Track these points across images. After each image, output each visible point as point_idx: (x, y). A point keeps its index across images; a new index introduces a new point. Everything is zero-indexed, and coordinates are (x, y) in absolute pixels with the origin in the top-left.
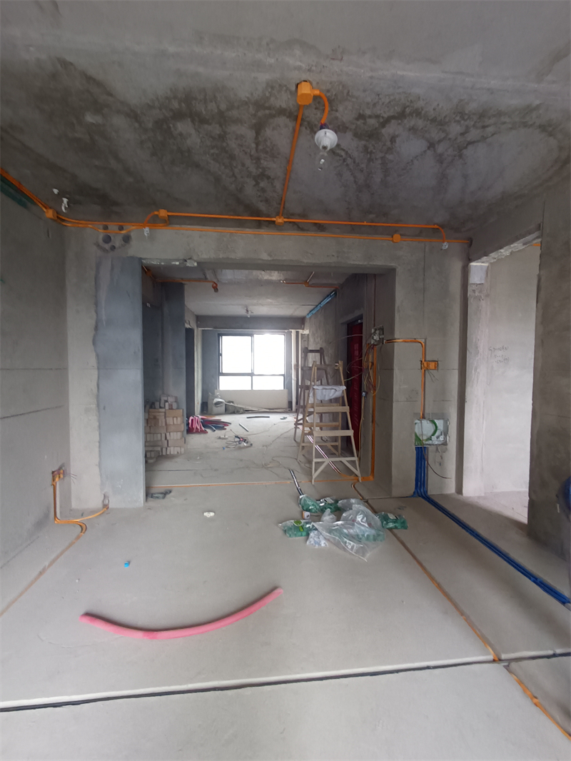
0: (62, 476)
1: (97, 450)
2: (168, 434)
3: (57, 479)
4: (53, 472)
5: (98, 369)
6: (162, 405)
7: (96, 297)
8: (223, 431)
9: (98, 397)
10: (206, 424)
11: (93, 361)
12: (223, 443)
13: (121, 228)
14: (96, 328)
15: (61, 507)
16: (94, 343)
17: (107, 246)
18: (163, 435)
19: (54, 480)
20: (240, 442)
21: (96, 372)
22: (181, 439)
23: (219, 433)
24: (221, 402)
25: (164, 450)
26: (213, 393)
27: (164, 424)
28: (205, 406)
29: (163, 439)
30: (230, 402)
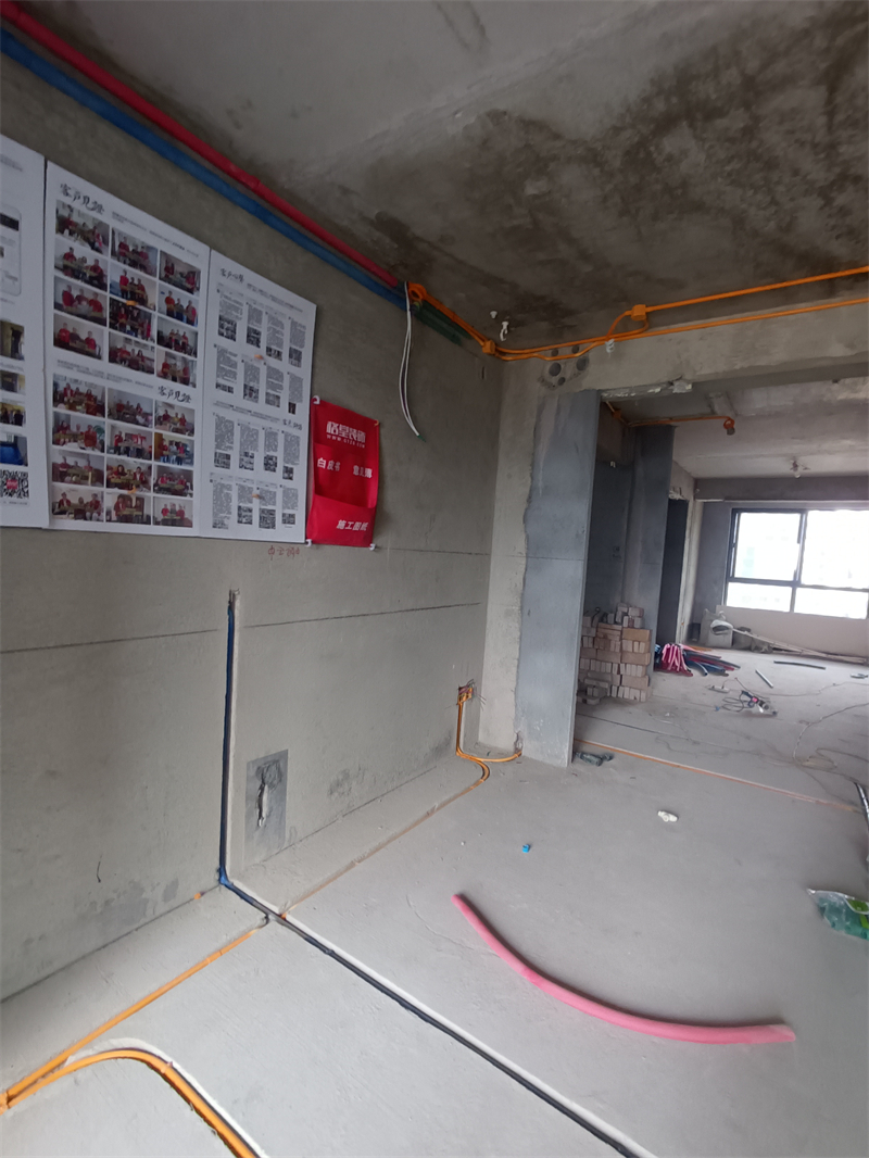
0: (470, 695)
1: (514, 670)
2: (622, 666)
3: (464, 698)
4: (460, 689)
5: (527, 557)
6: (618, 620)
7: (533, 454)
8: (721, 679)
9: (522, 594)
10: (692, 660)
11: (521, 546)
12: (718, 699)
13: (576, 350)
14: (529, 500)
15: (465, 736)
16: (525, 521)
17: (554, 380)
18: (616, 666)
19: (460, 699)
20: (750, 704)
21: (524, 562)
22: (644, 676)
23: (712, 679)
24: (726, 628)
25: (615, 688)
26: (713, 611)
27: (618, 650)
28: (695, 630)
29: (615, 672)
30: (742, 629)
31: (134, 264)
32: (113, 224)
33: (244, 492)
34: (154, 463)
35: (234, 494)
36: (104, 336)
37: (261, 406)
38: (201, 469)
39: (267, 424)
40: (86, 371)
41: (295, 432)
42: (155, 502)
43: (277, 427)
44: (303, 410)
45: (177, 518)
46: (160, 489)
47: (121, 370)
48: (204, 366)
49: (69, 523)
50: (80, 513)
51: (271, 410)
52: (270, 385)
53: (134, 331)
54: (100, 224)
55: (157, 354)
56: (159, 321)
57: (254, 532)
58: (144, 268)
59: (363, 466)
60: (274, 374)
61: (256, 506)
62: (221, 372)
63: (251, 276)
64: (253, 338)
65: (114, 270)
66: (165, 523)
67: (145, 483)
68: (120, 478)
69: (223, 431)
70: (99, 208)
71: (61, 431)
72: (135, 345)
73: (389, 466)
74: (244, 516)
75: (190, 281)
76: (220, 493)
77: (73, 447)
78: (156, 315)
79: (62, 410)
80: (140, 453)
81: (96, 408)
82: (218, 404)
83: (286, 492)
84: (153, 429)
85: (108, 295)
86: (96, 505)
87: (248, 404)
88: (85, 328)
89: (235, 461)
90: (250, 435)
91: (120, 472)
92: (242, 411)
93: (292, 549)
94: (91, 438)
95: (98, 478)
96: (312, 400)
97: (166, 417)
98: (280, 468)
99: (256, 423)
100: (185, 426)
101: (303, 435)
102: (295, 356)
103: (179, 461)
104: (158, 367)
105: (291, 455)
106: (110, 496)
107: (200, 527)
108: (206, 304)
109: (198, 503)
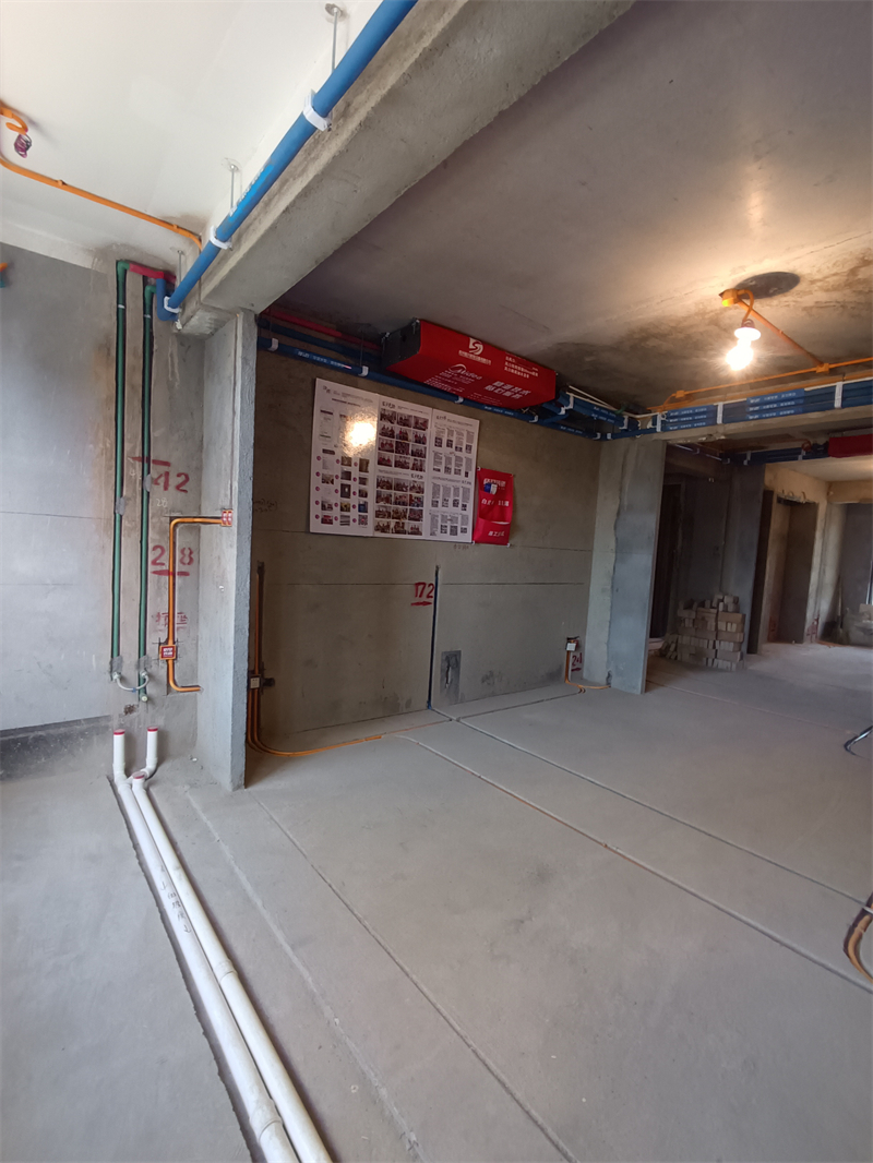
2: (717, 642)
4: (569, 639)
5: (616, 552)
6: (714, 604)
7: (621, 484)
9: (613, 579)
11: (613, 545)
14: (618, 514)
16: (615, 528)
18: (711, 643)
21: (614, 555)
25: (710, 661)
27: (713, 629)
29: (711, 647)
31: (404, 425)
32: (398, 411)
33: (444, 518)
34: (409, 507)
35: (439, 520)
36: (392, 457)
37: (452, 476)
38: (427, 508)
39: (454, 484)
40: (387, 472)
41: (468, 486)
42: (409, 524)
43: (459, 485)
44: (472, 474)
45: (416, 531)
46: (410, 519)
47: (399, 470)
48: (429, 462)
49: (379, 534)
50: (383, 531)
51: (457, 477)
52: (456, 465)
53: (403, 453)
54: (394, 412)
55: (411, 460)
56: (412, 446)
57: (448, 537)
58: (408, 426)
59: (505, 500)
60: (459, 459)
61: (449, 524)
62: (435, 463)
63: (450, 416)
64: (449, 444)
65: (397, 428)
66: (412, 533)
67: (405, 516)
68: (398, 516)
69: (436, 489)
70: (394, 406)
71: (379, 498)
72: (402, 458)
73: (519, 499)
74: (443, 530)
75: (423, 425)
76: (434, 518)
77: (382, 503)
78: (411, 443)
79: (379, 489)
80: (404, 504)
81: (390, 488)
82: (434, 478)
83: (463, 516)
84: (409, 493)
85: (395, 440)
86: (388, 526)
87: (447, 476)
88: (387, 455)
89: (440, 504)
90: (447, 490)
91: (396, 512)
92: (444, 479)
93: (465, 545)
94: (387, 500)
95: (389, 516)
96: (477, 468)
97: (414, 487)
98: (460, 505)
99: (450, 484)
100: (421, 490)
101: (472, 487)
102: (469, 448)
103: (418, 506)
104: (411, 466)
105: (466, 498)
106: (393, 523)
107: (425, 535)
108: (430, 433)
109: (425, 525)
